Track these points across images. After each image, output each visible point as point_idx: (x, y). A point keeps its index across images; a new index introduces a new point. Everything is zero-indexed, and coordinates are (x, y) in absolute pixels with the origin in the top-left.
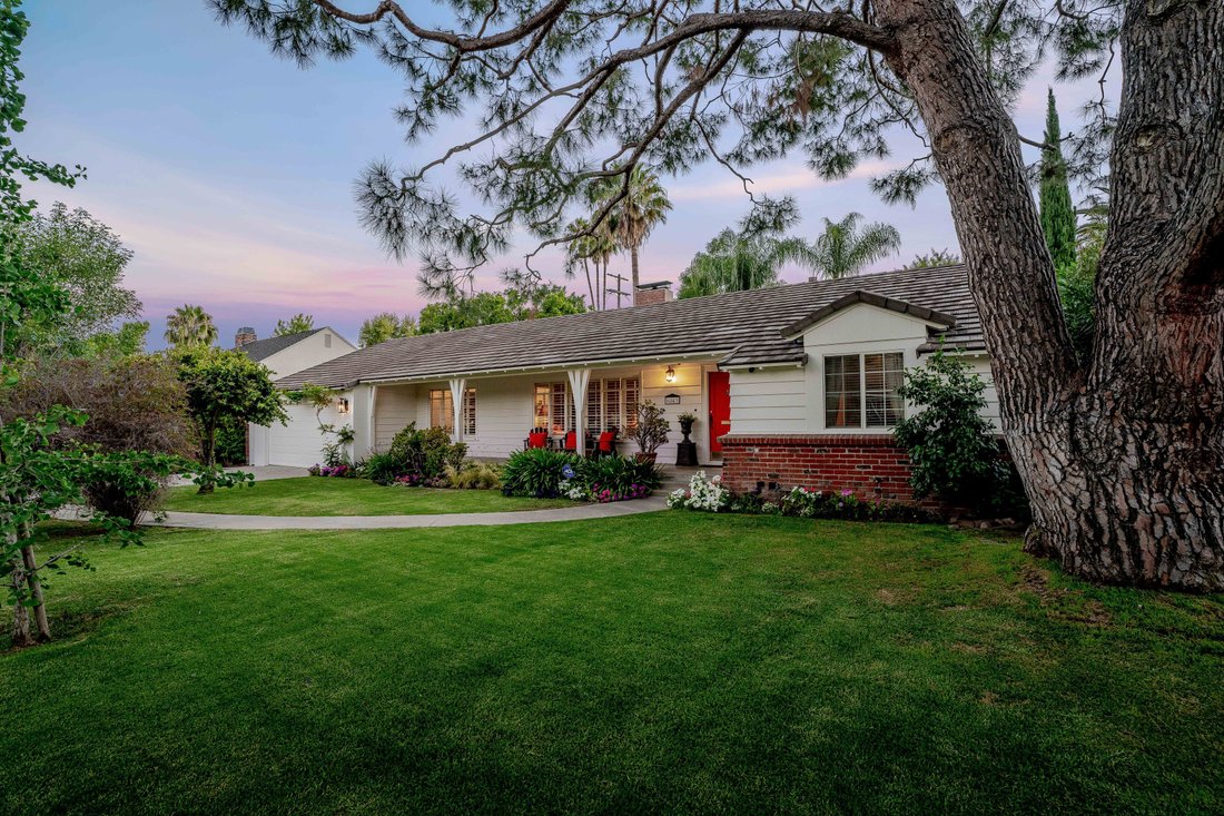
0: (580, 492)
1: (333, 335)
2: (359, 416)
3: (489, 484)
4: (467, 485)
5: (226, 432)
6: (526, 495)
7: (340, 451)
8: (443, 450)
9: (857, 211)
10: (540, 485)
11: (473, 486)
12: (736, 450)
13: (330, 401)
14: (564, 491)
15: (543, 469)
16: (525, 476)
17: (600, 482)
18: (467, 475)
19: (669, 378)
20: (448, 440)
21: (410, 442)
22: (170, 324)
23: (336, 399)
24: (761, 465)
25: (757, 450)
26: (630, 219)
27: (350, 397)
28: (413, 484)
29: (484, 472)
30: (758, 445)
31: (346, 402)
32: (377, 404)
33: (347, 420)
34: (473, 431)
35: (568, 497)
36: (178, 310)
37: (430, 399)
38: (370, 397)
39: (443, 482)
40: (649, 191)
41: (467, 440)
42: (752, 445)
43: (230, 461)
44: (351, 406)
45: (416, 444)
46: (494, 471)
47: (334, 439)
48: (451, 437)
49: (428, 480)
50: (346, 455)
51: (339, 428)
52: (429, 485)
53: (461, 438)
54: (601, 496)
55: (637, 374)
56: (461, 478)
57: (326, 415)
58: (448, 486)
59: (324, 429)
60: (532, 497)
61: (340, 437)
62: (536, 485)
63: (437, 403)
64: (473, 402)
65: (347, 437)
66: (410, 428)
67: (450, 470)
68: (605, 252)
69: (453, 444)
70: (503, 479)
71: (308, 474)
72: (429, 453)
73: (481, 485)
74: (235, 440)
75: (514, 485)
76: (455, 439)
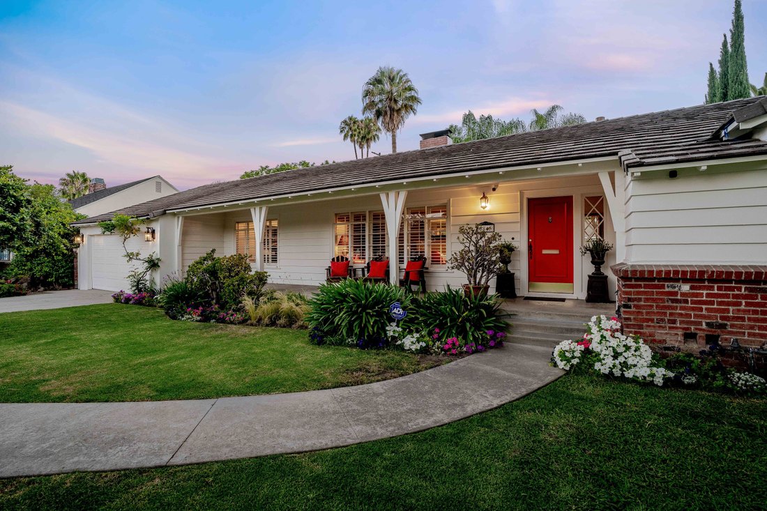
0: (418, 341)
1: (163, 182)
2: (165, 244)
3: (292, 319)
4: (266, 320)
5: (53, 259)
6: (341, 343)
7: (147, 277)
8: (242, 279)
9: (558, 104)
10: (362, 330)
11: (273, 323)
12: (646, 287)
13: (138, 230)
14: (394, 338)
15: (365, 307)
16: (341, 318)
17: (441, 326)
18: (266, 308)
19: (483, 204)
20: (248, 268)
21: (206, 271)
22: (62, 184)
23: (143, 228)
24: (693, 309)
25: (686, 288)
26: (392, 110)
27: (157, 226)
28: (205, 318)
29: (286, 305)
30: (685, 281)
31: (153, 232)
32: (185, 234)
33: (153, 248)
34: (275, 260)
35: (401, 348)
36: (68, 175)
37: (236, 230)
38: (176, 226)
39: (239, 316)
40: (406, 89)
41: (269, 269)
42: (677, 280)
43: (59, 285)
44: (157, 235)
45: (213, 272)
46: (297, 305)
47: (141, 267)
48: (252, 265)
49: (222, 314)
50: (152, 281)
51: (145, 255)
52: (222, 321)
53: (262, 266)
54: (447, 347)
55: (445, 201)
56: (259, 312)
57: (134, 244)
58: (243, 322)
59: (130, 256)
60: (352, 346)
61: (146, 265)
62: (357, 331)
63: (242, 234)
64: (275, 233)
65: (153, 264)
66: (210, 256)
67: (248, 302)
68: (368, 140)
69: (253, 273)
70: (311, 319)
71: (112, 301)
72: (227, 282)
73: (282, 321)
74: (62, 267)
75: (326, 328)
76: (256, 267)
